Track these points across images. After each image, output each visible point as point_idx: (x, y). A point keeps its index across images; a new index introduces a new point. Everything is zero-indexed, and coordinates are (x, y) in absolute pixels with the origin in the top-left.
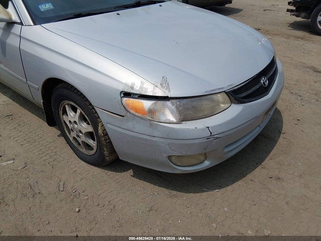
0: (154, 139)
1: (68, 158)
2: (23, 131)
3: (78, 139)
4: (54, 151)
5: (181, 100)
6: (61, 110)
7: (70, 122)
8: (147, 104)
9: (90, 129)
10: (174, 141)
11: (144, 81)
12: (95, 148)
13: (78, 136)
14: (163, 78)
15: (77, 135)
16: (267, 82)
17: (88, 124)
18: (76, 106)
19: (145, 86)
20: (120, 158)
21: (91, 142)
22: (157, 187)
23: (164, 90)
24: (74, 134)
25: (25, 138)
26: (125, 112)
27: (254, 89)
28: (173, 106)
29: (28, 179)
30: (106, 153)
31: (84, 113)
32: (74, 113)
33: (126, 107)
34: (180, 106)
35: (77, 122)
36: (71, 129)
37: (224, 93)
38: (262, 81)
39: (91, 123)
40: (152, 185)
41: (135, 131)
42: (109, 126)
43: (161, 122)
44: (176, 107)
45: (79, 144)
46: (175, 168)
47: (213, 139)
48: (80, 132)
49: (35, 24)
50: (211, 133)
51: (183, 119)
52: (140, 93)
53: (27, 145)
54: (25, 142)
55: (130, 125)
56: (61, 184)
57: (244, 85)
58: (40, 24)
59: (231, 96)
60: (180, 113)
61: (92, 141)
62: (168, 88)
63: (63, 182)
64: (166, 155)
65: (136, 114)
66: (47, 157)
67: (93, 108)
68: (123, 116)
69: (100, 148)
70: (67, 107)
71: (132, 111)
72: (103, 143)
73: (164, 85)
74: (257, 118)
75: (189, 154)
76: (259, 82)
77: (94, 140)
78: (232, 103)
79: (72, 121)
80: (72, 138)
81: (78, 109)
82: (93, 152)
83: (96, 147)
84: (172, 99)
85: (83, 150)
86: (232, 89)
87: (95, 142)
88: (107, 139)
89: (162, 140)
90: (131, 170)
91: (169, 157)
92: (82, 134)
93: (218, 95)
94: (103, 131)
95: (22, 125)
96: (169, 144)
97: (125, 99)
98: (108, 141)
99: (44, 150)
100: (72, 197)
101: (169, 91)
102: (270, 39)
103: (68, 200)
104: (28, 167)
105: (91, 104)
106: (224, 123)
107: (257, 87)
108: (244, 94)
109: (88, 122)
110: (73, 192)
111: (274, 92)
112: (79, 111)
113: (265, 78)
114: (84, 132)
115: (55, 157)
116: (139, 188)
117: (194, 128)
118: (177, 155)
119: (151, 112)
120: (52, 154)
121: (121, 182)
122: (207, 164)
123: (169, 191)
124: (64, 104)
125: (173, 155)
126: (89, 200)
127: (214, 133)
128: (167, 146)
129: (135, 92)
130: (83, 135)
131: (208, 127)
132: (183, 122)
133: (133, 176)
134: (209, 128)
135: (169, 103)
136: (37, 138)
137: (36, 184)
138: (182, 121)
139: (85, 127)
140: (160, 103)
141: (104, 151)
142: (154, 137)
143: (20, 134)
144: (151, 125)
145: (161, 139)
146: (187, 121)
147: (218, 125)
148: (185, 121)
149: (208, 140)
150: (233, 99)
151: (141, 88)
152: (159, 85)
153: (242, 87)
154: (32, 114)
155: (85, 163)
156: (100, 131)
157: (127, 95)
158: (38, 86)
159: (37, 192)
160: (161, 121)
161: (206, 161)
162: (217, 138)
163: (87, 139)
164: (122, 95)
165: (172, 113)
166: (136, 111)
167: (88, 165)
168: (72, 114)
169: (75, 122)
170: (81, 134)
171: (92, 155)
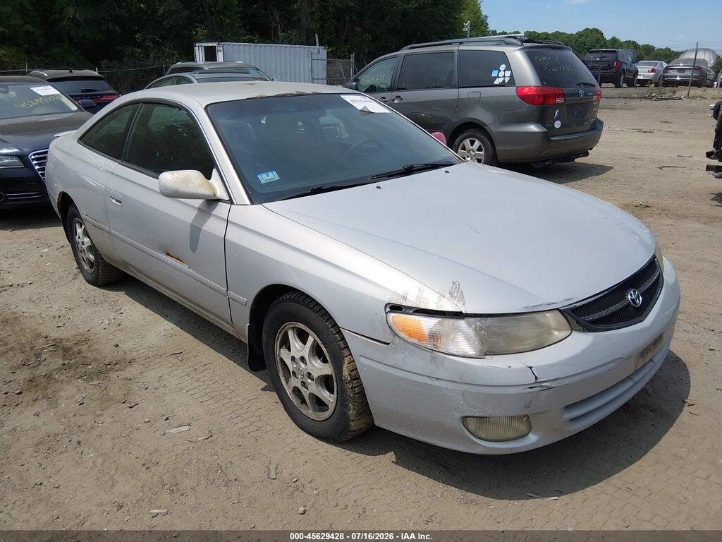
0: (437, 383)
1: (281, 427)
2: (202, 380)
3: (303, 390)
4: (257, 413)
5: (483, 320)
6: (279, 339)
7: (293, 358)
8: (428, 324)
9: (327, 369)
10: (472, 389)
11: (422, 287)
12: (332, 407)
13: (304, 384)
14: (454, 283)
15: (302, 382)
16: (641, 299)
17: (325, 361)
18: (308, 330)
19: (424, 295)
20: (377, 423)
21: (325, 395)
22: (441, 485)
23: (455, 302)
24: (295, 382)
25: (207, 391)
26: (392, 337)
27: (613, 309)
28: (470, 327)
29: (215, 457)
30: (352, 413)
31: (320, 342)
32: (301, 344)
33: (394, 328)
34: (481, 329)
35: (307, 358)
36: (293, 371)
37: (557, 312)
38: (629, 297)
39: (331, 359)
40: (431, 481)
41: (405, 368)
42: (363, 360)
43: (449, 355)
44: (475, 329)
45: (303, 401)
46: (474, 443)
47: (540, 389)
48: (309, 375)
49: (252, 203)
50: (536, 378)
51: (488, 350)
52: (417, 306)
53: (210, 402)
54: (206, 398)
55: (398, 358)
56: (272, 467)
57: (594, 301)
58: (261, 203)
59: (569, 318)
60: (482, 341)
61: (328, 393)
62: (462, 299)
63: (275, 465)
64: (458, 415)
65: (410, 340)
66: (246, 424)
67: (339, 332)
68: (388, 344)
69: (342, 405)
70: (291, 333)
71: (402, 335)
72: (349, 393)
73: (455, 294)
74: (622, 360)
75: (498, 415)
76: (624, 297)
77: (331, 391)
78: (572, 329)
79: (297, 356)
80: (291, 391)
81: (310, 337)
82: (326, 415)
83: (334, 404)
84: (468, 317)
85: (309, 412)
86: (571, 306)
87: (332, 395)
88: (355, 387)
89: (450, 386)
90: (392, 452)
91: (464, 419)
92: (313, 380)
93: (548, 315)
94: (351, 371)
95: (200, 370)
96: (463, 393)
97: (392, 316)
98: (357, 390)
99: (239, 412)
100: (291, 489)
101: (464, 304)
102: (672, 225)
103: (285, 494)
104: (215, 437)
105: (335, 325)
106: (560, 362)
107: (620, 305)
108: (596, 316)
109: (325, 357)
110: (293, 481)
111: (657, 317)
112: (310, 340)
113: (635, 292)
114: (315, 375)
115: (259, 424)
116: (408, 484)
117: (506, 367)
118: (477, 415)
119: (434, 337)
120: (252, 419)
121: (375, 471)
122: (532, 440)
123: (463, 494)
124: (287, 328)
125: (470, 415)
126: (321, 496)
127: (543, 378)
128: (461, 397)
129: (409, 305)
130: (313, 383)
131: (531, 368)
132: (486, 357)
133: (397, 463)
134: (533, 369)
135: (462, 323)
136: (227, 392)
137: (229, 465)
138: (486, 355)
139: (319, 368)
140: (449, 322)
141: (349, 409)
142: (439, 379)
143: (197, 384)
144: (434, 359)
145: (451, 383)
146: (494, 355)
147: (548, 365)
148: (491, 355)
149: (531, 390)
150: (573, 322)
151: (419, 297)
152: (447, 295)
153: (589, 303)
154: (216, 353)
155: (309, 437)
156: (346, 372)
157: (396, 308)
158: (245, 298)
159: (233, 478)
160: (450, 352)
161: (530, 434)
162: (548, 388)
163: (320, 388)
164: (388, 309)
165: (468, 339)
166: (410, 335)
167: (316, 440)
168: (298, 345)
169: (302, 359)
170: (310, 381)
171: (325, 420)
